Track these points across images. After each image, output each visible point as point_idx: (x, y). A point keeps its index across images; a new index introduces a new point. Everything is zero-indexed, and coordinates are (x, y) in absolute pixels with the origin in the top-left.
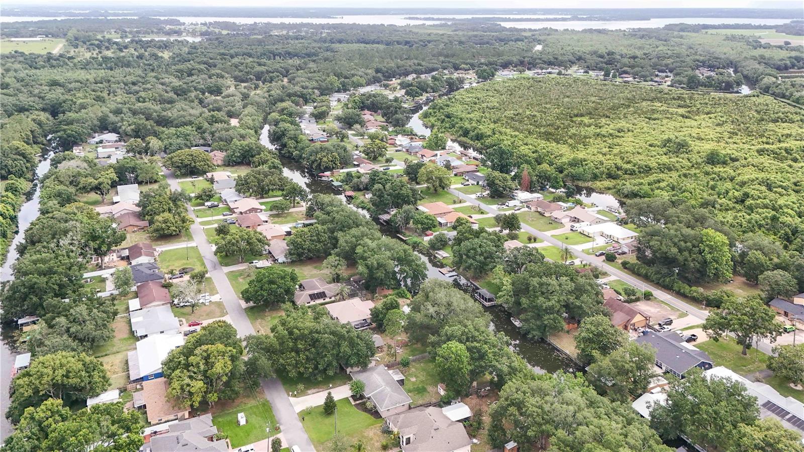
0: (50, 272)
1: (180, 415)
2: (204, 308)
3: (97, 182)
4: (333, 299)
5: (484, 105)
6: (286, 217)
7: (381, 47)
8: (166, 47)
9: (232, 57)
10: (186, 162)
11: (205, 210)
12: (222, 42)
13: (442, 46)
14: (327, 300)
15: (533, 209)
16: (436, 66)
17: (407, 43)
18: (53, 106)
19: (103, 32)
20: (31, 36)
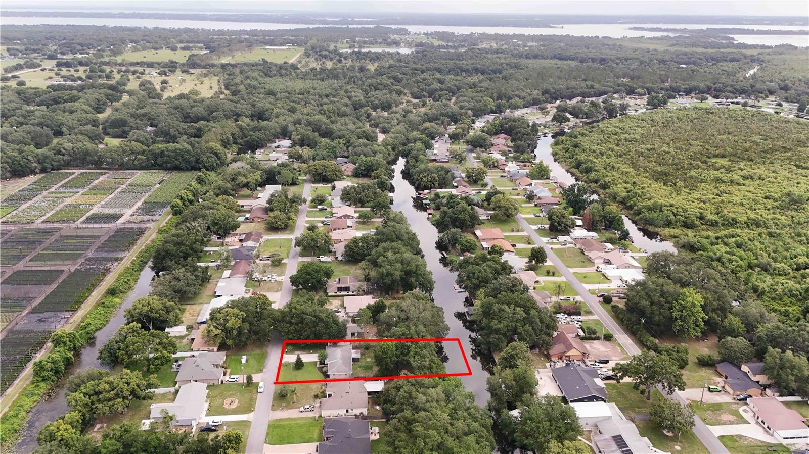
0: (180, 244)
1: (211, 349)
2: (269, 284)
3: (246, 180)
4: (355, 293)
5: (623, 137)
6: (368, 225)
7: (573, 64)
8: (378, 58)
9: (423, 72)
10: (319, 171)
11: (316, 211)
12: (426, 55)
13: (635, 65)
14: (350, 293)
15: (578, 246)
16: (608, 89)
17: (603, 61)
18: (260, 113)
19: (337, 42)
20: (281, 45)
